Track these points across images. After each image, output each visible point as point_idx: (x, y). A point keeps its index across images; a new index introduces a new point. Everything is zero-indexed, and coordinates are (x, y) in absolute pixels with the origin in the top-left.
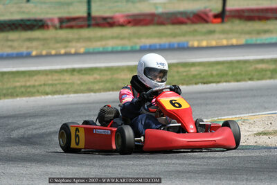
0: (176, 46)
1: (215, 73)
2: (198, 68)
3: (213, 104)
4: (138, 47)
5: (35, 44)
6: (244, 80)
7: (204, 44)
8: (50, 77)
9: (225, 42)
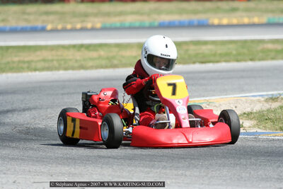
0: (196, 23)
1: (219, 52)
2: (210, 47)
3: (193, 85)
4: (156, 24)
5: (51, 17)
6: (245, 60)
7: (225, 21)
8: (54, 52)
9: (246, 21)
